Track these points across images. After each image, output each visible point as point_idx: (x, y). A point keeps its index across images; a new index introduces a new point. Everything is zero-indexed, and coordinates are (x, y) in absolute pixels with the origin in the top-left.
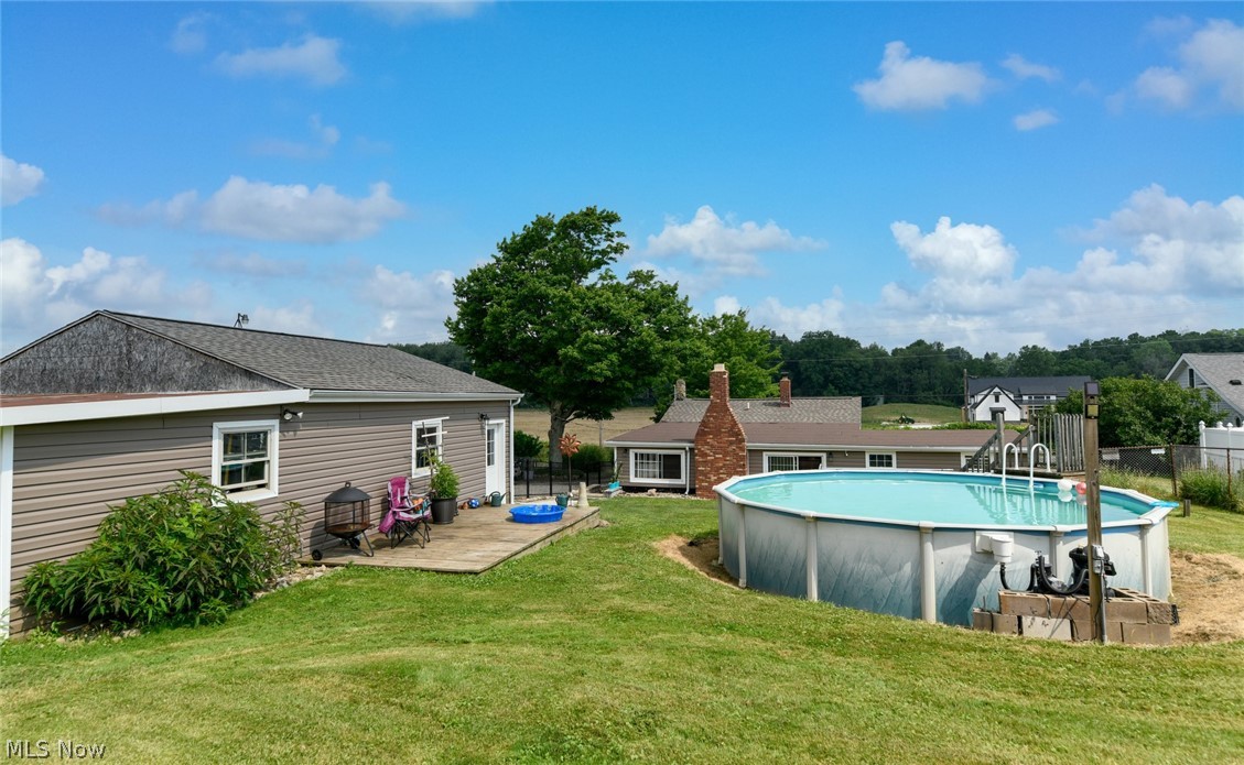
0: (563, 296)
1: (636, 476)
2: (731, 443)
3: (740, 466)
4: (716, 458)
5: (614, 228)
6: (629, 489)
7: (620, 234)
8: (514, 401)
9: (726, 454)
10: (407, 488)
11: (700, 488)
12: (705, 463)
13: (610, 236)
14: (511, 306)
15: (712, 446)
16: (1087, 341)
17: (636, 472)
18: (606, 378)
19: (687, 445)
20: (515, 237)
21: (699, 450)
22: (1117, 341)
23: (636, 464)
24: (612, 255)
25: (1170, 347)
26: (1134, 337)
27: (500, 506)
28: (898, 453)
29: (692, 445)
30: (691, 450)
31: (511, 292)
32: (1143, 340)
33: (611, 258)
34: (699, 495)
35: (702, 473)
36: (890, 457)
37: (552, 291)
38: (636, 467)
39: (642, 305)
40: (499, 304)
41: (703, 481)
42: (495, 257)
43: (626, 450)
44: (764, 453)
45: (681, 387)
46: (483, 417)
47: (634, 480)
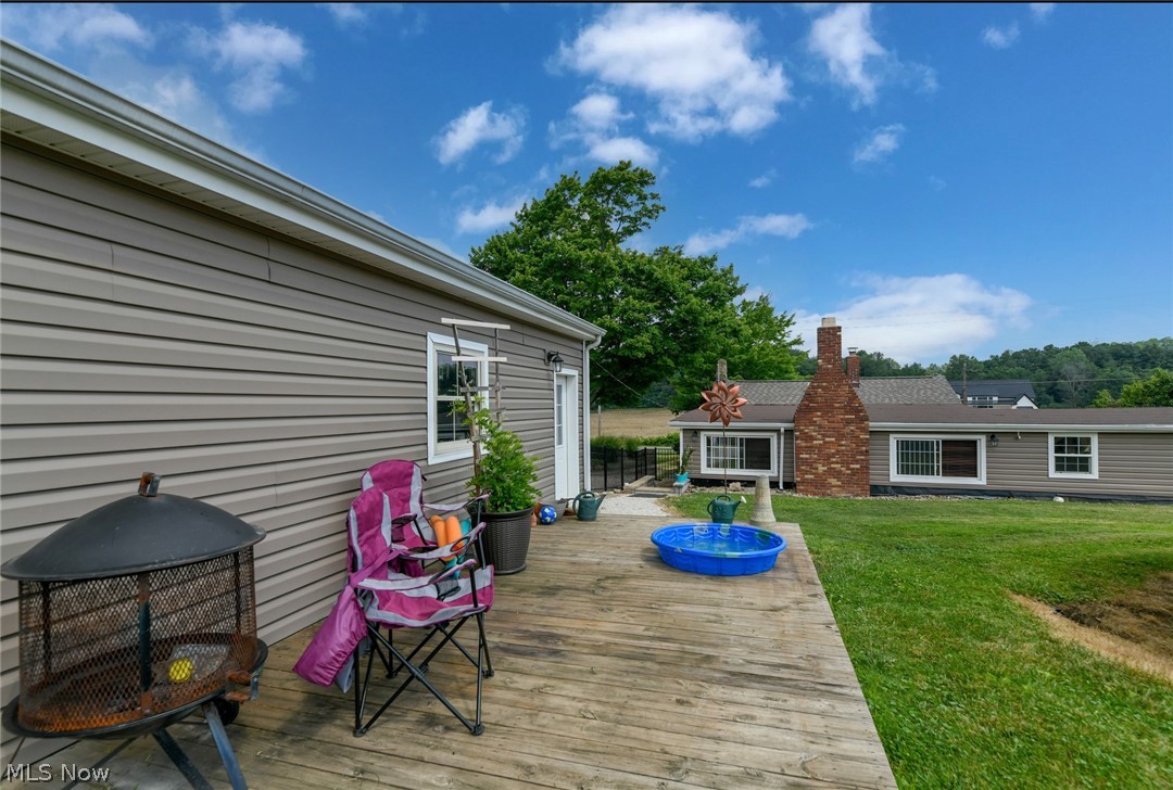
0: (598, 257)
1: (709, 466)
2: (849, 422)
3: (861, 453)
4: (825, 443)
5: (647, 190)
6: (699, 482)
7: (654, 196)
8: (588, 343)
9: (841, 436)
10: (416, 487)
11: (802, 482)
12: (810, 449)
13: (642, 198)
14: (535, 274)
15: (820, 426)
16: (1007, 352)
17: (709, 460)
18: (648, 354)
19: (782, 426)
20: (535, 203)
21: (801, 431)
22: (1035, 352)
23: (709, 450)
24: (644, 220)
25: (1084, 355)
26: (1049, 348)
27: (593, 519)
28: (1101, 434)
29: (790, 425)
30: (789, 432)
31: (535, 259)
32: (1058, 351)
33: (644, 224)
34: (801, 491)
35: (805, 462)
36: (1088, 441)
37: (583, 254)
38: (709, 455)
39: (685, 272)
40: (523, 272)
41: (807, 472)
42: (516, 226)
43: (696, 432)
44: (892, 437)
45: (722, 368)
46: (551, 358)
47: (706, 471)
